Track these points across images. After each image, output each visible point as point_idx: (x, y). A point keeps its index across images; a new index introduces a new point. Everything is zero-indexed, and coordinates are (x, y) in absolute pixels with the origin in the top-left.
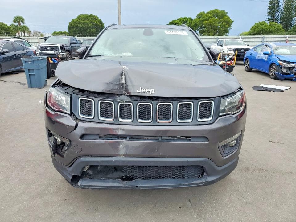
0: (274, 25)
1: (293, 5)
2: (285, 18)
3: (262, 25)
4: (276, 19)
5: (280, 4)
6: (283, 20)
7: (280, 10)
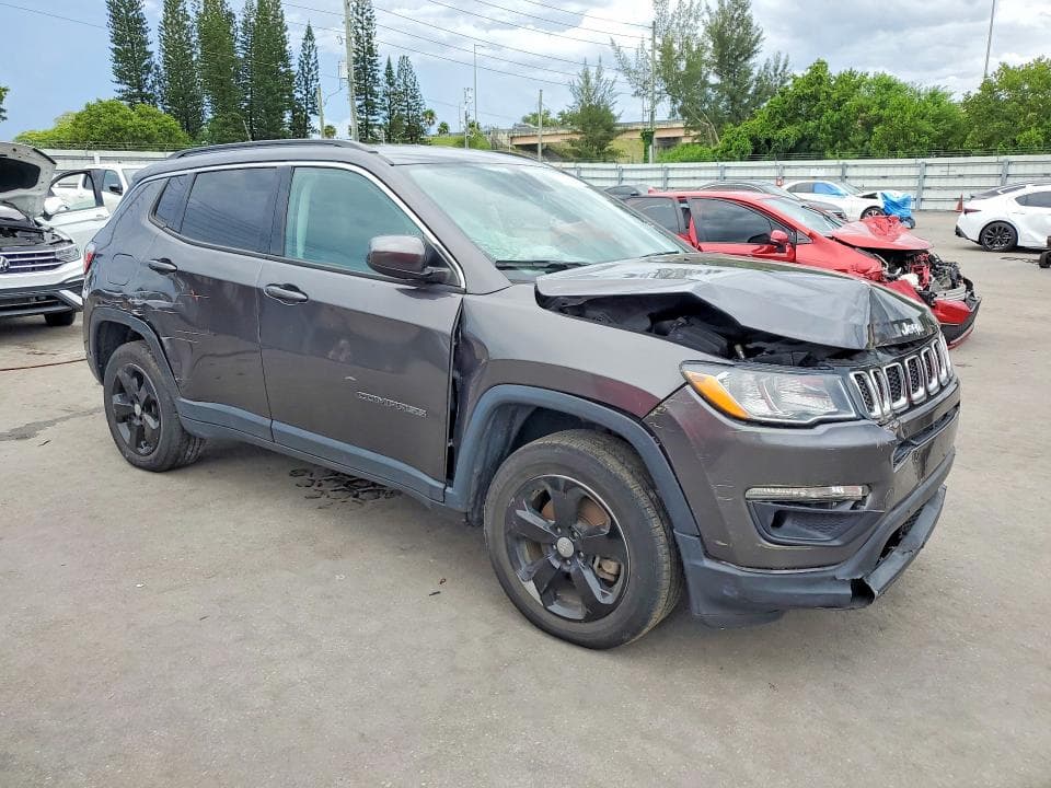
0: (153, 115)
1: (191, 55)
2: (177, 95)
3: (113, 112)
4: (148, 97)
5: (149, 48)
6: (172, 102)
7: (153, 67)
